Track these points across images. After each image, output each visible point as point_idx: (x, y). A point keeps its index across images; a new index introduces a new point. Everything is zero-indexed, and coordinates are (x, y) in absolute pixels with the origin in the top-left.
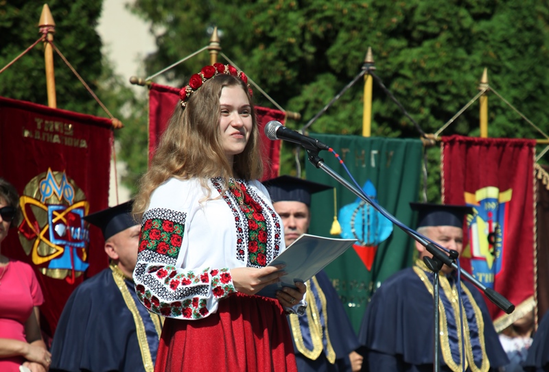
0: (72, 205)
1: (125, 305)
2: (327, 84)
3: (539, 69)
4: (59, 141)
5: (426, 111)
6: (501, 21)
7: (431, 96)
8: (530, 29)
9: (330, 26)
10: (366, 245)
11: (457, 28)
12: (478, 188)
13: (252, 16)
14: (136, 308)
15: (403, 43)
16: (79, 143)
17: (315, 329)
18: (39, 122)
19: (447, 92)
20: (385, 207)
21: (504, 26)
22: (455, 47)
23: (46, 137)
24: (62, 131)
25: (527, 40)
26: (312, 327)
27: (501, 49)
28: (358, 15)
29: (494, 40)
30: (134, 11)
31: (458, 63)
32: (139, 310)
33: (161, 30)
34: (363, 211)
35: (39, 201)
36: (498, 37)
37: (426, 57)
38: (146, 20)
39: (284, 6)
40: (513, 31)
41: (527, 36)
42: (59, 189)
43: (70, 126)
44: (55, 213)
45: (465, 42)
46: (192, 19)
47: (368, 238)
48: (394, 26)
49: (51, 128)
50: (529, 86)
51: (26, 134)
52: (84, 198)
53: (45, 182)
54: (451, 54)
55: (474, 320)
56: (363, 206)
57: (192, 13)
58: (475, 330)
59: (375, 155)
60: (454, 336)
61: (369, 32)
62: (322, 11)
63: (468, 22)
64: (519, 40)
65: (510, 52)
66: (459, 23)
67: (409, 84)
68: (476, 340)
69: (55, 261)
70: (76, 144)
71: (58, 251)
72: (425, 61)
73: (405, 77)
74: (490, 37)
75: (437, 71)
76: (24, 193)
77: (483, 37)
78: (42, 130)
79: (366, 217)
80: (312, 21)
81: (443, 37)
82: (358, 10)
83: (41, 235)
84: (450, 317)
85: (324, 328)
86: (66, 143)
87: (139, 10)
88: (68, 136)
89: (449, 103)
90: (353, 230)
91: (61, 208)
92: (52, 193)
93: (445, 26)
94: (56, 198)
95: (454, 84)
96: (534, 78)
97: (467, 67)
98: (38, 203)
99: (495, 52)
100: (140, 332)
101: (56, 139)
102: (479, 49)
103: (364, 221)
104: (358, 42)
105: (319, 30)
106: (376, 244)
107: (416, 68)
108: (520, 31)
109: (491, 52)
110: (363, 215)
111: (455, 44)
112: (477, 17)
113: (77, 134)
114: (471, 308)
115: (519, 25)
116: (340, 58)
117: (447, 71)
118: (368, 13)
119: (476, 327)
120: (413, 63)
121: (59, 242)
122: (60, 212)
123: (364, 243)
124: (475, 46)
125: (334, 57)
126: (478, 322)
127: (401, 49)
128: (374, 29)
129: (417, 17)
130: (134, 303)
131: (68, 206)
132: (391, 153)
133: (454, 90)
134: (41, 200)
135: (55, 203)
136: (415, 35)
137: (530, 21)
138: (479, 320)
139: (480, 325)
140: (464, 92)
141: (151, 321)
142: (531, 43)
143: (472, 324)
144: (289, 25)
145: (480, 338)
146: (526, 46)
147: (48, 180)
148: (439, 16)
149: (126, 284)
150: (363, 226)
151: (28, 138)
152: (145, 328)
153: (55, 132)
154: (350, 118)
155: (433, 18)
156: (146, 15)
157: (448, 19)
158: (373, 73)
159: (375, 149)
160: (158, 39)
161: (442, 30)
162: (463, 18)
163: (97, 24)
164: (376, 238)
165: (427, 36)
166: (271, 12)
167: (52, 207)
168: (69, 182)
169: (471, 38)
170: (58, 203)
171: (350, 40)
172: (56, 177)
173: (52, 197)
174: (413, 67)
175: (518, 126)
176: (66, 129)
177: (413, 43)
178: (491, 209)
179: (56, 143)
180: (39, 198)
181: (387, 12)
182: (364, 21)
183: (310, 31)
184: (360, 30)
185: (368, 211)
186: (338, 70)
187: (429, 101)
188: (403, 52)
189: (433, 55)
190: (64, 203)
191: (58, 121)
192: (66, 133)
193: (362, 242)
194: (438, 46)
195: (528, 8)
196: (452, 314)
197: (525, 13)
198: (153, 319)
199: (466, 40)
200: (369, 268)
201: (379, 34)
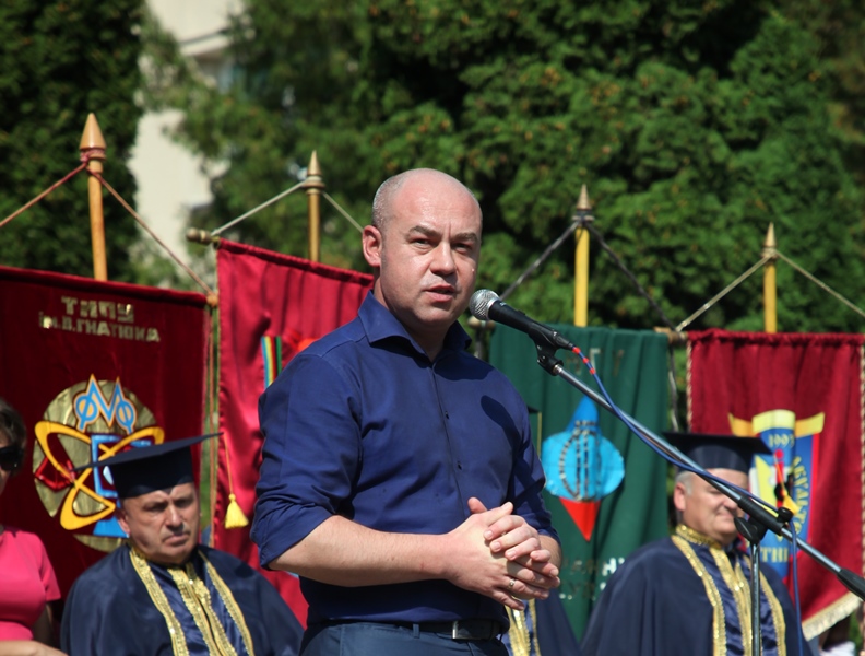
0: (131, 434)
1: (152, 605)
2: (499, 249)
3: (833, 227)
4: (107, 332)
5: (656, 293)
6: (774, 152)
7: (664, 269)
8: (819, 164)
9: (504, 158)
10: (584, 500)
11: (705, 162)
12: (757, 412)
13: (381, 144)
14: (169, 607)
15: (620, 185)
16: (146, 334)
17: (518, 636)
18: (70, 303)
19: (691, 263)
20: (611, 438)
21: (778, 159)
22: (702, 193)
23: (84, 326)
24: (113, 316)
25: (815, 182)
26: (514, 634)
27: (773, 195)
28: (549, 142)
29: (762, 181)
30: (175, 139)
31: (707, 218)
32: (174, 611)
33: (219, 168)
34: (578, 446)
35: (75, 428)
36: (769, 177)
37: (657, 207)
38: (195, 153)
39: (432, 127)
40: (792, 167)
41: (815, 175)
42: (108, 408)
43: (128, 307)
44: (103, 447)
45: (717, 184)
46: (266, 152)
47: (586, 489)
48: (606, 159)
49: (93, 313)
50: (819, 254)
51: (47, 323)
52: (154, 422)
53: (85, 398)
54: (696, 203)
55: (769, 620)
56: (577, 437)
57: (266, 142)
58: (771, 637)
59: (596, 356)
60: (736, 644)
61: (566, 168)
62: (492, 135)
63: (721, 153)
64: (803, 181)
65: (788, 201)
66: (708, 154)
67: (630, 250)
68: (773, 651)
69: (104, 524)
70: (140, 334)
71: (107, 507)
72: (655, 214)
73: (623, 239)
74: (757, 176)
75: (673, 230)
76: (46, 416)
77: (746, 177)
78: (76, 316)
79: (582, 455)
80: (476, 150)
81: (684, 176)
82: (549, 134)
83: (79, 483)
84: (730, 614)
85: (531, 636)
86: (121, 335)
87: (184, 137)
88: (124, 324)
89: (693, 279)
90: (563, 476)
91: (112, 439)
92: (98, 415)
93: (686, 160)
94: (103, 423)
95: (700, 250)
96: (826, 242)
97: (720, 223)
98: (72, 432)
99: (765, 201)
100: (179, 645)
101: (103, 329)
102: (739, 195)
103: (579, 460)
104: (549, 183)
105: (487, 166)
106: (598, 499)
107: (641, 225)
108: (803, 167)
109: (759, 201)
110: (578, 451)
111: (703, 187)
112: (737, 146)
113: (141, 320)
114: (765, 601)
115: (802, 158)
116: (521, 208)
117: (690, 229)
118: (565, 139)
119: (773, 632)
120: (636, 217)
121: (108, 494)
122: (110, 445)
123: (580, 497)
124: (733, 190)
125: (511, 207)
126: (776, 622)
127: (617, 195)
128: (574, 163)
129: (643, 145)
130: (166, 599)
131: (125, 436)
132: (621, 352)
133: (700, 260)
134: (78, 427)
135: (102, 431)
136: (639, 173)
137: (820, 152)
138: (778, 619)
139: (780, 628)
140: (716, 262)
141: (195, 627)
142: (820, 187)
143: (767, 627)
144: (440, 157)
145: (779, 648)
146: (814, 191)
147: (90, 394)
148: (677, 143)
149: (153, 570)
150: (578, 470)
151: (51, 328)
152: (186, 637)
153: (100, 318)
154: (537, 303)
155: (667, 147)
156: (195, 145)
157: (691, 148)
158: (589, 226)
159: (595, 347)
160: (214, 183)
161: (681, 165)
162: (713, 146)
163: (129, 156)
164: (598, 488)
165: (658, 175)
166: (411, 136)
167: (97, 438)
168: (127, 397)
169: (726, 177)
170: (107, 431)
171: (536, 181)
172: (104, 389)
173: (98, 422)
174: (637, 223)
175: (801, 316)
176: (121, 312)
177: (636, 185)
178: (781, 445)
179: (104, 336)
180: (73, 424)
181: (595, 137)
182: (559, 151)
183: (472, 167)
184: (553, 165)
185: (586, 445)
186: (518, 228)
187: (661, 276)
188: (620, 200)
189: (668, 205)
190: (117, 431)
191: (105, 299)
192: (121, 319)
193: (576, 495)
194: (675, 190)
195: (816, 131)
196: (733, 609)
197: (812, 138)
198: (198, 624)
199: (719, 181)
200: (588, 537)
201: (583, 171)
